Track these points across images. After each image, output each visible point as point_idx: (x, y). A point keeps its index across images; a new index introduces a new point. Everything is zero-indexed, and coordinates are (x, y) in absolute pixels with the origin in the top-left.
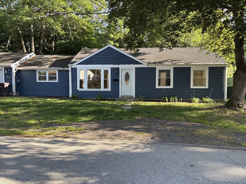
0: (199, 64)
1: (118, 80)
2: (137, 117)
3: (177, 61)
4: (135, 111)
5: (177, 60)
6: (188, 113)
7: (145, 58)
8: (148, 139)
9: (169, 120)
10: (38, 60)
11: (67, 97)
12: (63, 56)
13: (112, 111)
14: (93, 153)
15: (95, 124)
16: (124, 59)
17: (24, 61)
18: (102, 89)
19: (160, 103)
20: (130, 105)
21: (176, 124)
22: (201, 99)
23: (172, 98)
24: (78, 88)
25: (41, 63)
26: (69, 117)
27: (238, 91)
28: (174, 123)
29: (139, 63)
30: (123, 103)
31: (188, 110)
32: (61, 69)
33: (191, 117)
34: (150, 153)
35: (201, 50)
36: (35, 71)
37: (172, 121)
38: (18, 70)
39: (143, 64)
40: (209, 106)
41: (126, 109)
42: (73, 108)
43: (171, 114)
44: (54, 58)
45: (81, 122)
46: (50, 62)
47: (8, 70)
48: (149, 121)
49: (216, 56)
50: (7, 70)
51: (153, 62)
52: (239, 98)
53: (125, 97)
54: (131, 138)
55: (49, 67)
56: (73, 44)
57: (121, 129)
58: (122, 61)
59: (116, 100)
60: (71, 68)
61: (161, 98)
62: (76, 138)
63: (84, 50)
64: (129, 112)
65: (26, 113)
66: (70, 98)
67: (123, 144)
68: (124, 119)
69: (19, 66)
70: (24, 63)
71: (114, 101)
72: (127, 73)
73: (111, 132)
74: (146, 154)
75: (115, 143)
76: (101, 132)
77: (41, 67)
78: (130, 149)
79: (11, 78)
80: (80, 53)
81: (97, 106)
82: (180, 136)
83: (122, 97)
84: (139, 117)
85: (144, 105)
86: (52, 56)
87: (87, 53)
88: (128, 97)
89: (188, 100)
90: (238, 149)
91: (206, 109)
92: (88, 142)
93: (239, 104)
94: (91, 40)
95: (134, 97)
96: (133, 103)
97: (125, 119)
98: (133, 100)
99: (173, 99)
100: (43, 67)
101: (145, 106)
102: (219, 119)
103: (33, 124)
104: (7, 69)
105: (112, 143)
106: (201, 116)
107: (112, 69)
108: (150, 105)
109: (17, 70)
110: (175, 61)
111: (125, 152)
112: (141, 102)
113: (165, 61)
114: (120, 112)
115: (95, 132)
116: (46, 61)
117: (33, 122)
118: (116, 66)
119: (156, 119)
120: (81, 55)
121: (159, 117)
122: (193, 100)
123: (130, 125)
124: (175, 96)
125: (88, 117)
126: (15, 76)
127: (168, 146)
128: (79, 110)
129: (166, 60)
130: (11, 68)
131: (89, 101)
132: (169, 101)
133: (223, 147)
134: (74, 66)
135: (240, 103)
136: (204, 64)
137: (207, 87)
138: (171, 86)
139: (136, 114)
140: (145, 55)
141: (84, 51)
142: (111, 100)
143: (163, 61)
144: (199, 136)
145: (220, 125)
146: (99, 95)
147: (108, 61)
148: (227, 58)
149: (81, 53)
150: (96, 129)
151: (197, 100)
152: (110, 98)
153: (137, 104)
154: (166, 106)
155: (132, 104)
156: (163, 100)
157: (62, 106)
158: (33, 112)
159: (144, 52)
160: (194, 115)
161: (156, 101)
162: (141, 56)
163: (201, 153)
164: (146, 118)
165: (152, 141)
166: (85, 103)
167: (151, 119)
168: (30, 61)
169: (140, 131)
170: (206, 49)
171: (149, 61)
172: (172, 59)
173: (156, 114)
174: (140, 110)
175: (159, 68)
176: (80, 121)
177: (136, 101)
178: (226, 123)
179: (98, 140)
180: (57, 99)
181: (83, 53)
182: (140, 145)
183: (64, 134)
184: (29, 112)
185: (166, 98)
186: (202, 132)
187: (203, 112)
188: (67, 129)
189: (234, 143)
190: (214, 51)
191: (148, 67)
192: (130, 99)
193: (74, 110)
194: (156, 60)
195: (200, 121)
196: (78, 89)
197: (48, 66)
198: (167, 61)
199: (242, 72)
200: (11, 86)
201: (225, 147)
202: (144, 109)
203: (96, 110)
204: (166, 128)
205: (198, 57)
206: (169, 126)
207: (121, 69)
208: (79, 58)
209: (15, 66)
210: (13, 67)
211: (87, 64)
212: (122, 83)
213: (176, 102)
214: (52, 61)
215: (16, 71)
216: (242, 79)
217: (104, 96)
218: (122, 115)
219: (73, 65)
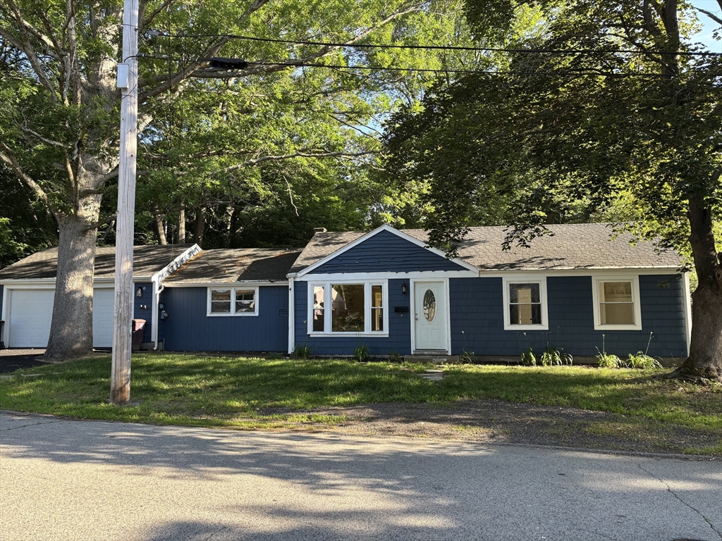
0: (612, 267)
1: (406, 310)
2: (459, 399)
3: (555, 261)
4: (453, 384)
5: (556, 259)
6: (581, 390)
7: (473, 254)
8: (481, 437)
9: (531, 404)
10: (212, 263)
11: (284, 354)
12: (269, 252)
13: (400, 383)
14: (376, 454)
15: (367, 410)
16: (422, 259)
17: (177, 267)
18: (368, 332)
19: (515, 367)
20: (440, 371)
21: (546, 412)
22: (624, 357)
23: (548, 356)
24: (310, 331)
25: (218, 269)
26: (309, 396)
27: (705, 337)
28: (544, 410)
29: (459, 268)
30: (421, 367)
31: (581, 384)
32: (266, 283)
33: (584, 398)
34: (485, 456)
35: (615, 233)
36: (203, 289)
37: (538, 407)
38: (165, 288)
39: (468, 270)
40: (638, 376)
41: (431, 381)
42: (312, 377)
43: (539, 391)
44: (248, 255)
45: (335, 406)
46: (240, 268)
47: (144, 288)
48: (486, 406)
49: (654, 247)
50: (141, 289)
51: (493, 264)
52: (710, 353)
53: (426, 353)
54: (446, 436)
55: (239, 279)
56: (286, 215)
57: (424, 420)
58: (417, 262)
59: (403, 360)
60: (295, 282)
61: (520, 356)
62: (333, 433)
63: (320, 237)
64: (439, 387)
65: (214, 387)
66: (288, 355)
67: (432, 444)
68: (428, 401)
69: (168, 280)
70: (178, 272)
71: (400, 363)
72: (427, 291)
73: (404, 426)
74: (476, 458)
75: (415, 442)
76: (382, 424)
77: (218, 281)
78: (445, 451)
79: (150, 309)
80: (311, 243)
81: (364, 372)
82: (552, 435)
83: (417, 353)
84: (463, 397)
85: (474, 371)
86: (242, 252)
87: (328, 244)
88: (433, 353)
89: (589, 360)
90: (671, 458)
91: (627, 382)
92: (361, 439)
93: (708, 370)
94: (330, 201)
95: (450, 353)
96: (446, 367)
97: (432, 401)
98: (445, 360)
99: (550, 358)
100: (224, 281)
101: (477, 374)
102: (652, 403)
103: (237, 408)
104: (141, 286)
105: (409, 442)
106: (610, 397)
107: (391, 281)
108: (490, 371)
109: (163, 288)
110: (550, 260)
111: (436, 455)
112: (466, 365)
113: (525, 262)
114: (419, 387)
115: (370, 424)
116: (230, 265)
117: (237, 404)
118: (402, 275)
119: (503, 403)
120: (314, 249)
121: (509, 397)
122: (603, 359)
123: (443, 414)
124: (555, 350)
125: (348, 395)
126: (159, 304)
127: (522, 449)
128: (324, 381)
129: (527, 258)
130: (150, 285)
131: (339, 362)
132: (539, 363)
133: (638, 453)
134: (301, 276)
135: (713, 367)
136: (625, 268)
137: (638, 326)
138: (544, 325)
139: (456, 392)
140: (473, 247)
141: (322, 239)
142: (393, 361)
143: (520, 260)
144: (594, 436)
145: (651, 414)
146: (360, 348)
147: (381, 264)
148: (682, 252)
149: (315, 245)
150: (370, 420)
151: (613, 360)
152: (388, 356)
153: (456, 369)
154: (529, 374)
155: (444, 370)
156: (524, 360)
157: (285, 373)
158: (226, 384)
159: (471, 238)
160: (592, 395)
161: (506, 363)
162: (463, 248)
163: (588, 460)
164: (480, 401)
165: (491, 440)
166: (331, 366)
167: (491, 403)
168: (190, 264)
169: (465, 424)
170: (629, 230)
171: (483, 263)
172: (542, 257)
173: (502, 391)
174: (464, 382)
175: (508, 279)
176: (333, 403)
177: (454, 364)
178: (667, 411)
179: (379, 437)
180: (260, 358)
181: (320, 244)
182: (465, 445)
183: (308, 427)
184: (219, 386)
185: (532, 356)
186: (605, 427)
187: (618, 387)
188: (309, 418)
189: (665, 448)
190: (648, 234)
191: (482, 276)
192: (440, 358)
193: (314, 380)
194: (503, 260)
195: (604, 406)
196: (308, 333)
197: (235, 277)
198: (530, 261)
199: (709, 292)
200: (148, 326)
201: (642, 453)
202: (474, 380)
203: (364, 381)
204: (523, 419)
205: (612, 250)
206: (532, 415)
207: (414, 282)
208: (310, 256)
209: (159, 279)
210: (154, 282)
211: (330, 272)
212: (417, 317)
213: (557, 364)
214: (243, 266)
215: (160, 291)
216: (711, 308)
217: (372, 349)
218: (424, 393)
219: (299, 274)
